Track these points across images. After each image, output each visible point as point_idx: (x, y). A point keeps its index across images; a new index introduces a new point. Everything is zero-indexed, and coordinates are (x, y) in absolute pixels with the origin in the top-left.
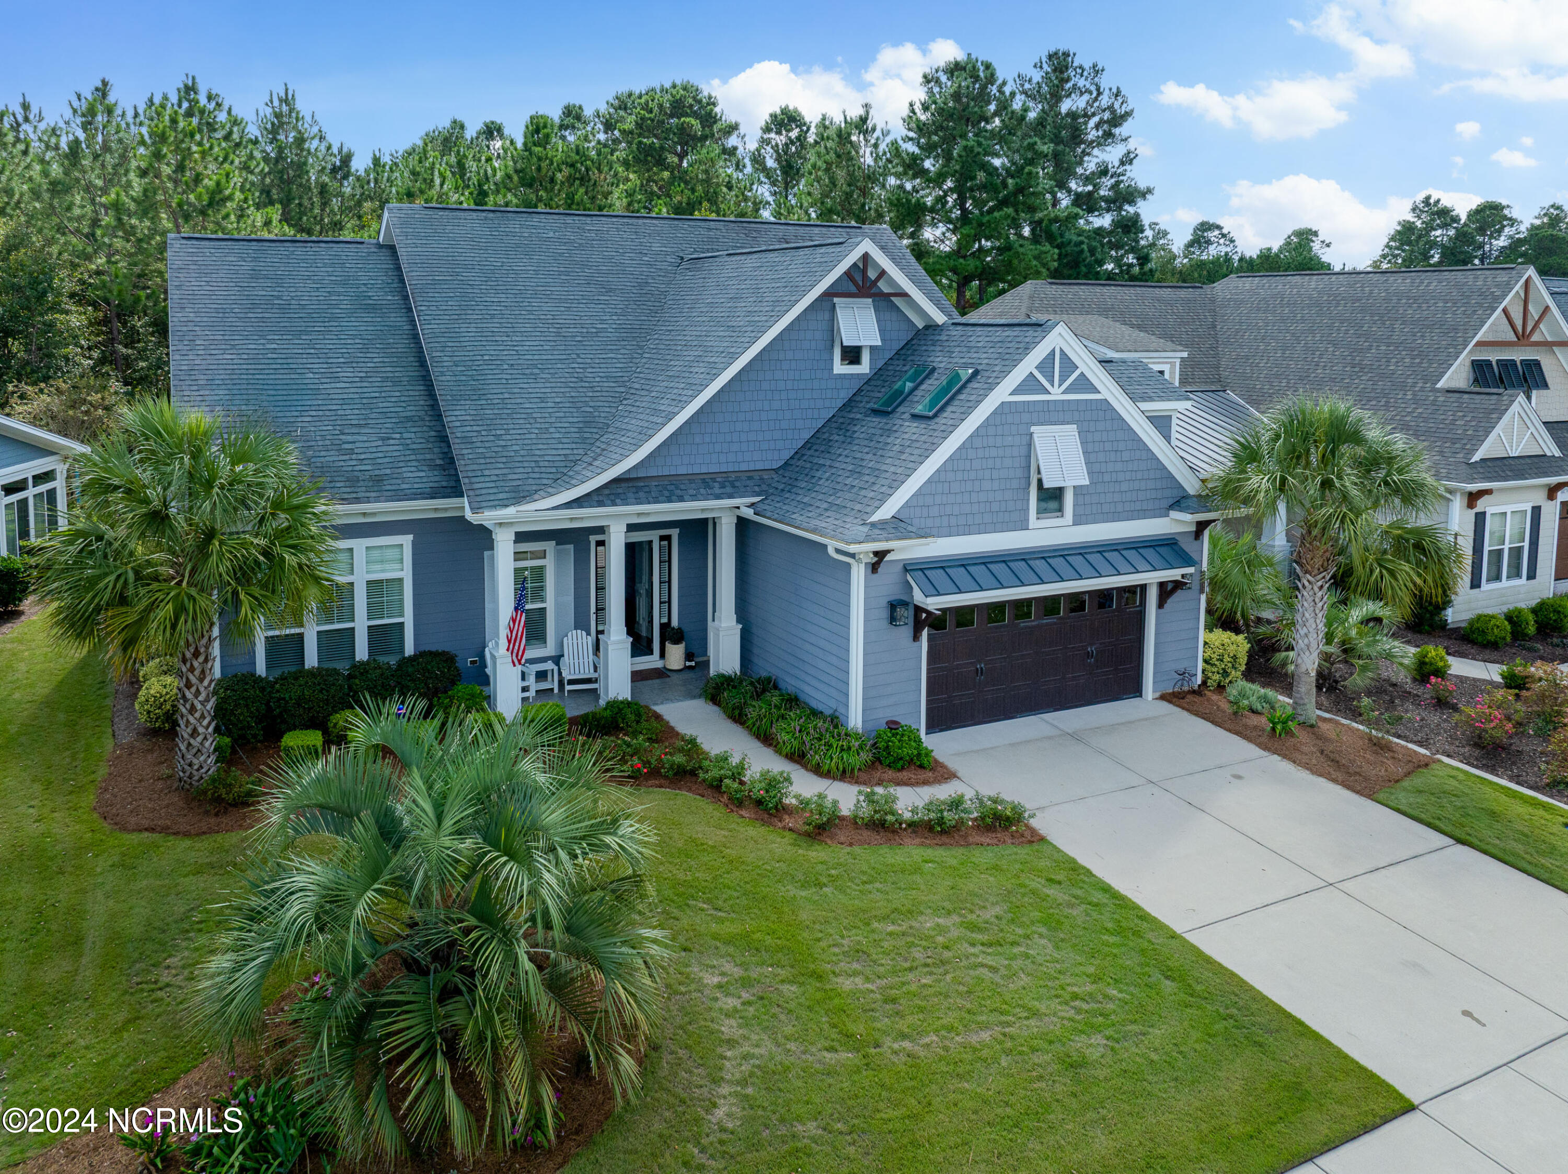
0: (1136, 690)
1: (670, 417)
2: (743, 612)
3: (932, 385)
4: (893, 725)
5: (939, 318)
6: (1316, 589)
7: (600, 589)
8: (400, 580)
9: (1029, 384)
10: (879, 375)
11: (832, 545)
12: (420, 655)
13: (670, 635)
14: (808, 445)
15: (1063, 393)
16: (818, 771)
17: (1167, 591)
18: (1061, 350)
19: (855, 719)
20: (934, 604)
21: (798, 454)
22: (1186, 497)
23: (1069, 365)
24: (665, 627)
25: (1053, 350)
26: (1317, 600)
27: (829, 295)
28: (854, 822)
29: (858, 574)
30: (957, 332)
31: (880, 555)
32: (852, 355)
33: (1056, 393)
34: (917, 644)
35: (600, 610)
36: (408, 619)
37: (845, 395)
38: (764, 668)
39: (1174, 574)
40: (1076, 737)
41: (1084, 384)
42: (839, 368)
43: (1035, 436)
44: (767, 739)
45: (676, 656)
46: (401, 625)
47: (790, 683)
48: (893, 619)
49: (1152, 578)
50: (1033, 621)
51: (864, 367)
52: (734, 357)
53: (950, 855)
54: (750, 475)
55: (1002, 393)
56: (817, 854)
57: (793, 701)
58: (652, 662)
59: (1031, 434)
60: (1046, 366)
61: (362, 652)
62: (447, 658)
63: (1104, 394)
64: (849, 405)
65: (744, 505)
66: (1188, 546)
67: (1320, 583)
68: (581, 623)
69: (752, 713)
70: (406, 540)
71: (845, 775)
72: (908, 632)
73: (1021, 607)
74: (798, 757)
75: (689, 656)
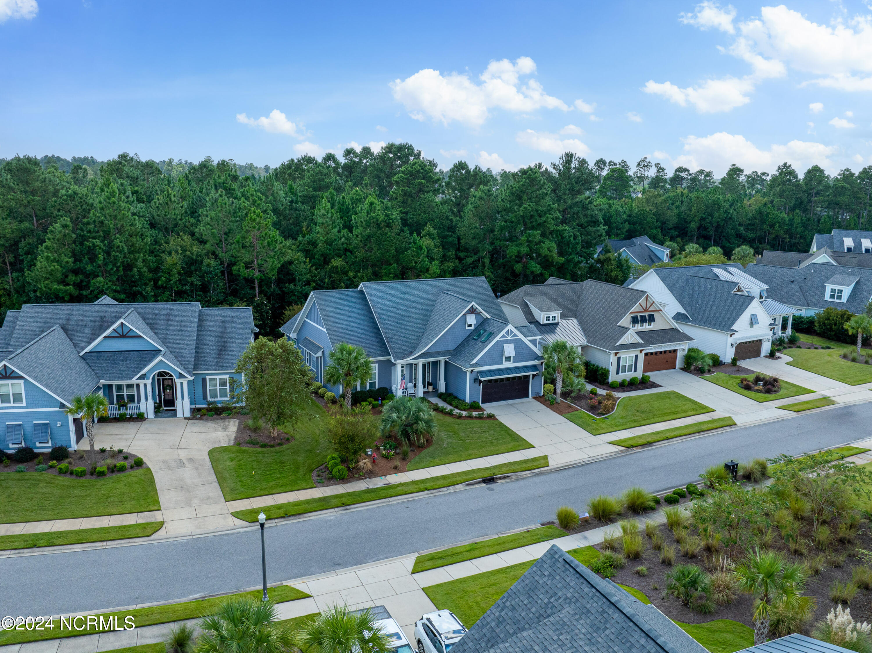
0: (527, 396)
1: (432, 341)
2: (446, 380)
3: (486, 334)
4: (474, 402)
5: (489, 317)
7: (415, 374)
8: (375, 373)
9: (504, 336)
10: (476, 329)
11: (463, 369)
12: (379, 389)
13: (429, 384)
14: (460, 345)
15: (511, 338)
16: (460, 409)
17: (534, 376)
18: (510, 329)
19: (467, 400)
20: (482, 379)
21: (458, 347)
22: (539, 356)
23: (512, 332)
24: (428, 382)
25: (508, 329)
27: (465, 314)
28: (465, 416)
29: (468, 374)
30: (492, 321)
31: (472, 370)
32: (470, 326)
33: (509, 338)
34: (480, 387)
35: (415, 378)
36: (377, 381)
37: (468, 334)
38: (450, 391)
39: (535, 373)
40: (511, 405)
41: (515, 335)
42: (467, 328)
44: (451, 404)
45: (431, 389)
47: (455, 394)
48: (475, 382)
49: (531, 373)
50: (504, 382)
51: (473, 328)
52: (445, 328)
53: (480, 421)
54: (448, 351)
55: (498, 338)
56: (459, 421)
57: (456, 397)
58: (426, 390)
59: (504, 346)
60: (507, 333)
61: (368, 388)
62: (386, 389)
63: (520, 337)
64: (469, 336)
65: (446, 358)
66: (538, 367)
68: (411, 381)
69: (448, 400)
70: (377, 365)
71: (465, 410)
72: (478, 384)
73: (502, 380)
74: (456, 407)
75: (434, 389)
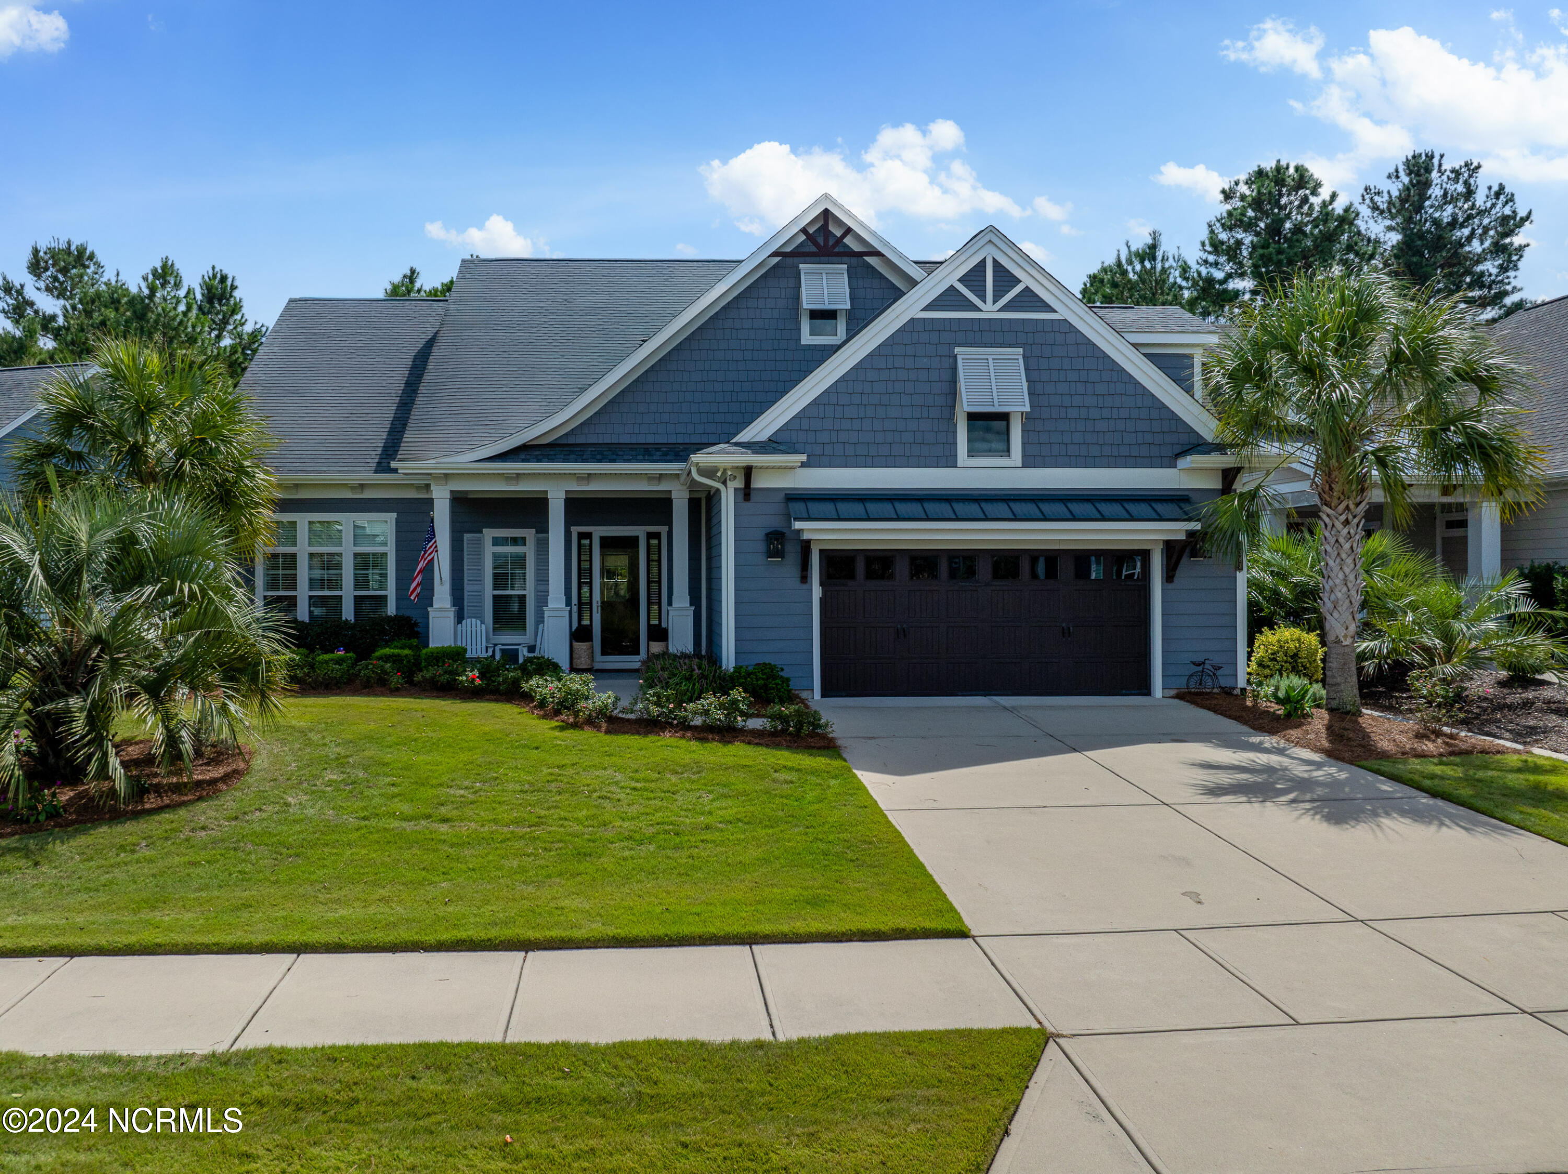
0: (1141, 685)
6: (1339, 525)
8: (384, 555)
9: (950, 299)
15: (1002, 310)
17: (1173, 558)
18: (995, 261)
19: (727, 662)
22: (1202, 444)
23: (1005, 277)
25: (984, 261)
26: (1341, 540)
33: (990, 310)
34: (804, 586)
36: (391, 592)
40: (1009, 709)
41: (1031, 301)
42: (808, 338)
43: (959, 358)
46: (385, 598)
51: (840, 338)
55: (909, 308)
59: (955, 356)
63: (1063, 313)
67: (1343, 518)
70: (390, 518)
